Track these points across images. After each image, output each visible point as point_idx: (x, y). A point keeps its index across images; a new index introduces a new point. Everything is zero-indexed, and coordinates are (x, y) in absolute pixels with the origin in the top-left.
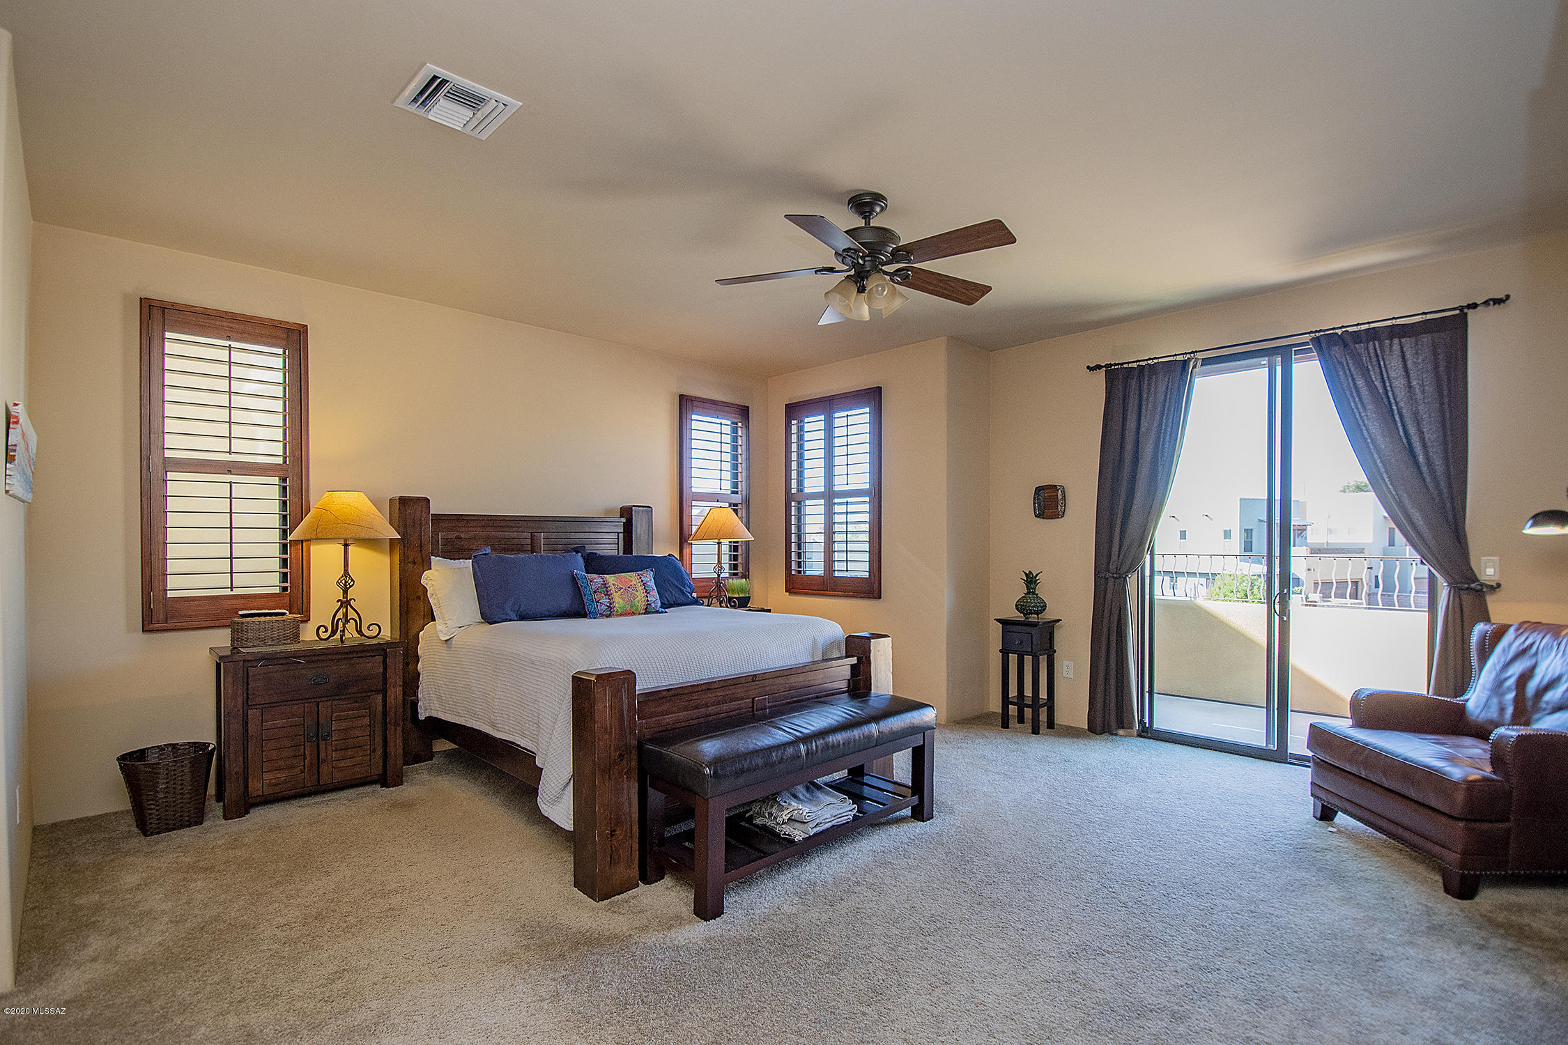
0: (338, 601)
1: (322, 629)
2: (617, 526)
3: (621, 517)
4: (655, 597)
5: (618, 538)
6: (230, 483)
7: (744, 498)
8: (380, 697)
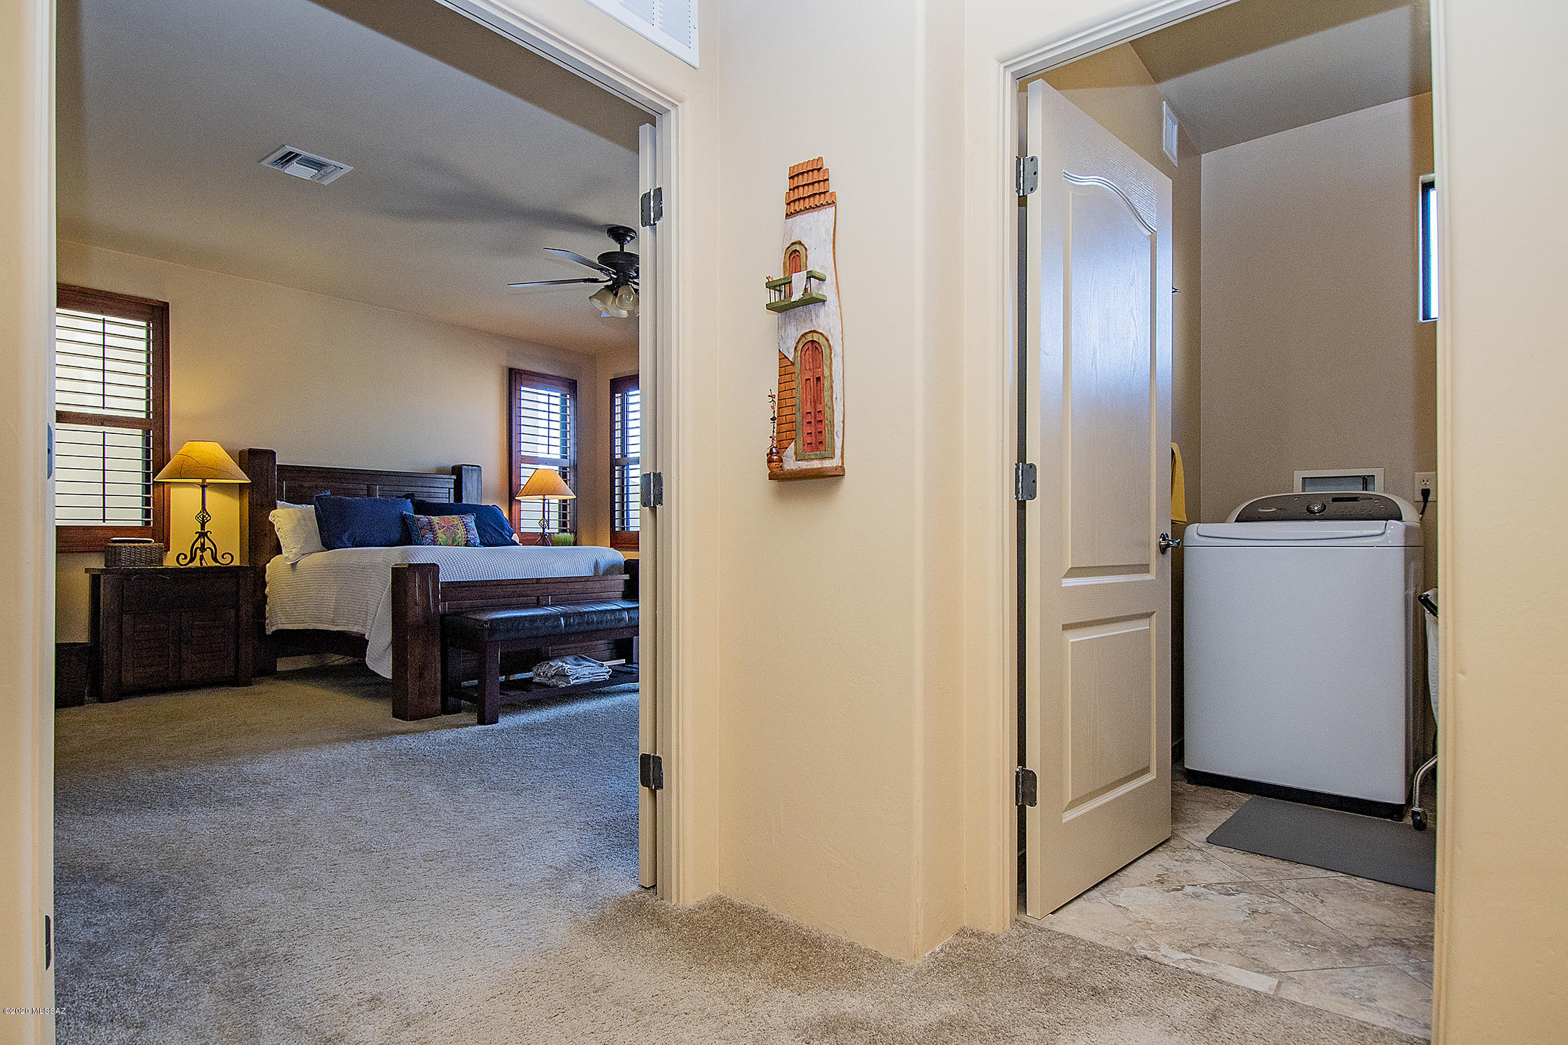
0: (196, 533)
1: (183, 556)
2: (448, 482)
3: (453, 474)
4: (474, 534)
5: (449, 493)
6: (104, 432)
7: (572, 463)
8: (233, 612)
